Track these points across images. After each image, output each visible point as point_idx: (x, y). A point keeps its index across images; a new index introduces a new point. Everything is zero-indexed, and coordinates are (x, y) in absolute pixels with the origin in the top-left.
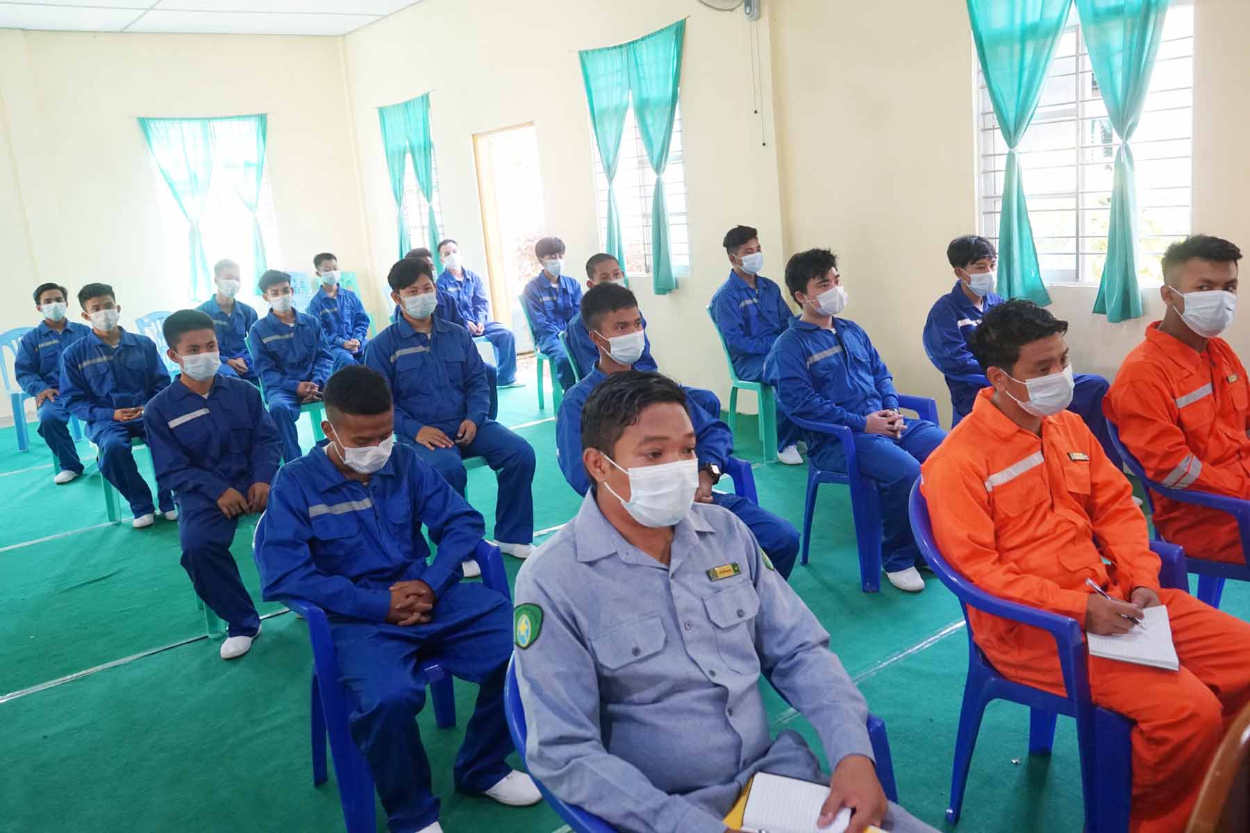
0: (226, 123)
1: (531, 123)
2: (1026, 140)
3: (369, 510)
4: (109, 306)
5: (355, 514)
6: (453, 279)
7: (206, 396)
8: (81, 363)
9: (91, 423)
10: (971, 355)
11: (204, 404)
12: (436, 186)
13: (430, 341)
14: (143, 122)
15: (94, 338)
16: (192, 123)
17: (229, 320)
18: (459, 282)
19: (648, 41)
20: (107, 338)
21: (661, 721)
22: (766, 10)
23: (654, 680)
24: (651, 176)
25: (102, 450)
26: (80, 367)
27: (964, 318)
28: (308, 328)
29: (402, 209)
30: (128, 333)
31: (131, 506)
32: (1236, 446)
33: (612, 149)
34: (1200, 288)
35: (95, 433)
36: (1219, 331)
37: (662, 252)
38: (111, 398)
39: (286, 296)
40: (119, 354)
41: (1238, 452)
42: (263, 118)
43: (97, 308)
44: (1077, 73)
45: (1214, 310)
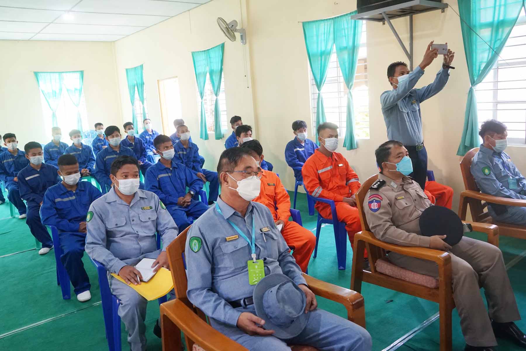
0: (68, 74)
1: (177, 77)
2: (324, 88)
3: (74, 199)
4: (14, 141)
5: (70, 201)
6: (148, 133)
7: (38, 170)
8: (3, 161)
9: (6, 182)
10: (298, 160)
11: (38, 173)
12: (146, 99)
13: (118, 154)
14: (36, 74)
15: (8, 152)
16: (55, 74)
17: (58, 148)
18: (150, 135)
19: (213, 49)
20: (13, 152)
21: (122, 242)
22: (247, 41)
23: (121, 232)
24: (215, 97)
25: (9, 191)
26: (3, 162)
27: (296, 148)
28: (87, 150)
29: (134, 107)
30: (21, 151)
31: (19, 211)
32: (337, 185)
33: (202, 87)
34: (329, 137)
35: (7, 185)
36: (335, 150)
37: (218, 124)
38: (13, 174)
39: (79, 138)
40: (17, 158)
41: (338, 187)
42: (82, 72)
43: (9, 142)
44: (337, 67)
45: (333, 143)
